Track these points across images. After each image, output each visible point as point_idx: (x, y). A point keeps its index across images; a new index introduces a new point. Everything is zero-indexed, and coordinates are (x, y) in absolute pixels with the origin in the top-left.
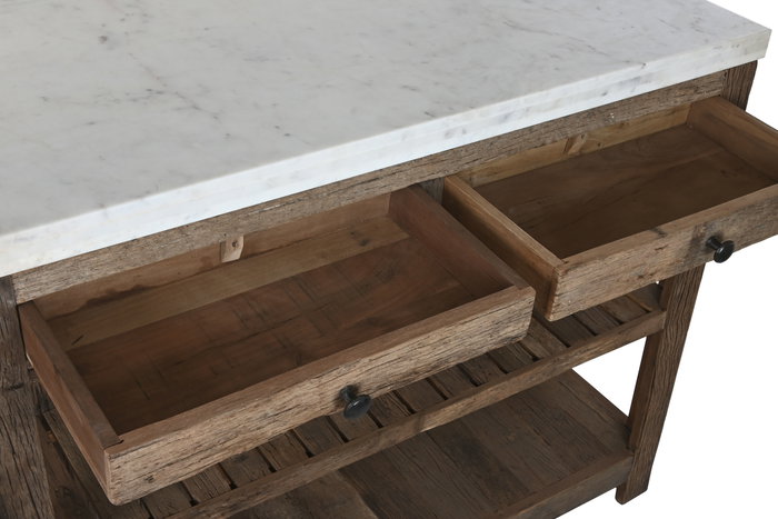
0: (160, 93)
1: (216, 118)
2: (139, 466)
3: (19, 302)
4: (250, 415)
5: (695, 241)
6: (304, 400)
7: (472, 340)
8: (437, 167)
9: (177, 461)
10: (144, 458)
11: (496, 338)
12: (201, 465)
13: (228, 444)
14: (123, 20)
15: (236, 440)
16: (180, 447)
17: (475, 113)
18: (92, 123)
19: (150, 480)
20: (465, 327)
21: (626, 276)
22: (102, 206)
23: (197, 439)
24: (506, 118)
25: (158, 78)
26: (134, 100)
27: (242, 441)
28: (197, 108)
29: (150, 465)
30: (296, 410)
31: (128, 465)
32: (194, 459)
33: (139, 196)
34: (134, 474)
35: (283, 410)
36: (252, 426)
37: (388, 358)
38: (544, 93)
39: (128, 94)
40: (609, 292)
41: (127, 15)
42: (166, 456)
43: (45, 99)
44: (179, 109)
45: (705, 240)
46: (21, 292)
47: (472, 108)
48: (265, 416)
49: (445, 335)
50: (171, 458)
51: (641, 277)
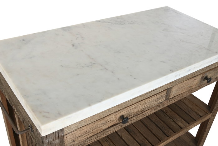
0: (94, 64)
1: (113, 72)
2: (71, 137)
3: (65, 134)
4: (99, 123)
5: (202, 78)
6: (112, 119)
7: (152, 103)
8: (171, 84)
9: (81, 136)
10: (73, 135)
11: (157, 103)
12: (86, 137)
13: (93, 131)
14: (76, 39)
15: (95, 130)
16: (82, 132)
17: (183, 70)
18: (78, 75)
19: (74, 141)
20: (150, 99)
21: (187, 87)
22: (90, 105)
23: (86, 130)
24: (189, 70)
25: (92, 59)
26: (88, 66)
27: (97, 130)
28: (106, 69)
29: (74, 137)
30: (110, 122)
31: (69, 137)
32: (85, 135)
33: (100, 101)
34: (70, 139)
35: (107, 122)
36: (99, 126)
37: (132, 108)
38: (199, 63)
39: (85, 64)
40: (183, 91)
41: (77, 37)
42: (78, 134)
43: (62, 66)
44: (101, 69)
45: (204, 77)
46: (66, 131)
47: (182, 68)
48: (102, 124)
49: (146, 101)
50: (79, 135)
51: (190, 87)
